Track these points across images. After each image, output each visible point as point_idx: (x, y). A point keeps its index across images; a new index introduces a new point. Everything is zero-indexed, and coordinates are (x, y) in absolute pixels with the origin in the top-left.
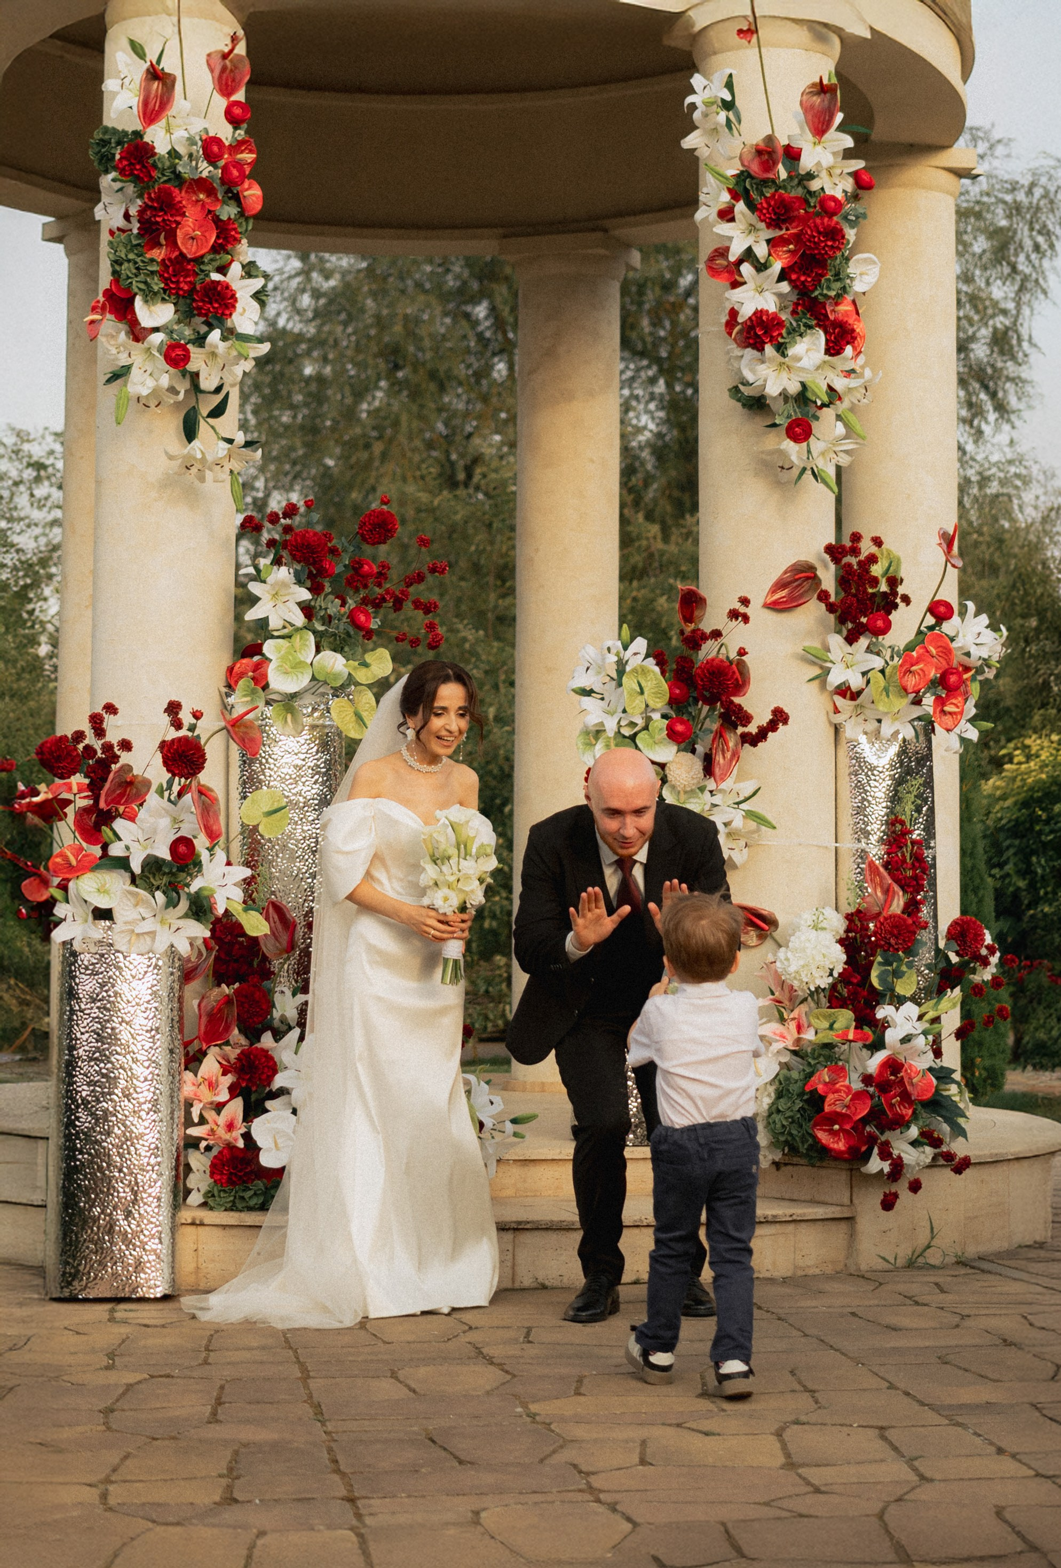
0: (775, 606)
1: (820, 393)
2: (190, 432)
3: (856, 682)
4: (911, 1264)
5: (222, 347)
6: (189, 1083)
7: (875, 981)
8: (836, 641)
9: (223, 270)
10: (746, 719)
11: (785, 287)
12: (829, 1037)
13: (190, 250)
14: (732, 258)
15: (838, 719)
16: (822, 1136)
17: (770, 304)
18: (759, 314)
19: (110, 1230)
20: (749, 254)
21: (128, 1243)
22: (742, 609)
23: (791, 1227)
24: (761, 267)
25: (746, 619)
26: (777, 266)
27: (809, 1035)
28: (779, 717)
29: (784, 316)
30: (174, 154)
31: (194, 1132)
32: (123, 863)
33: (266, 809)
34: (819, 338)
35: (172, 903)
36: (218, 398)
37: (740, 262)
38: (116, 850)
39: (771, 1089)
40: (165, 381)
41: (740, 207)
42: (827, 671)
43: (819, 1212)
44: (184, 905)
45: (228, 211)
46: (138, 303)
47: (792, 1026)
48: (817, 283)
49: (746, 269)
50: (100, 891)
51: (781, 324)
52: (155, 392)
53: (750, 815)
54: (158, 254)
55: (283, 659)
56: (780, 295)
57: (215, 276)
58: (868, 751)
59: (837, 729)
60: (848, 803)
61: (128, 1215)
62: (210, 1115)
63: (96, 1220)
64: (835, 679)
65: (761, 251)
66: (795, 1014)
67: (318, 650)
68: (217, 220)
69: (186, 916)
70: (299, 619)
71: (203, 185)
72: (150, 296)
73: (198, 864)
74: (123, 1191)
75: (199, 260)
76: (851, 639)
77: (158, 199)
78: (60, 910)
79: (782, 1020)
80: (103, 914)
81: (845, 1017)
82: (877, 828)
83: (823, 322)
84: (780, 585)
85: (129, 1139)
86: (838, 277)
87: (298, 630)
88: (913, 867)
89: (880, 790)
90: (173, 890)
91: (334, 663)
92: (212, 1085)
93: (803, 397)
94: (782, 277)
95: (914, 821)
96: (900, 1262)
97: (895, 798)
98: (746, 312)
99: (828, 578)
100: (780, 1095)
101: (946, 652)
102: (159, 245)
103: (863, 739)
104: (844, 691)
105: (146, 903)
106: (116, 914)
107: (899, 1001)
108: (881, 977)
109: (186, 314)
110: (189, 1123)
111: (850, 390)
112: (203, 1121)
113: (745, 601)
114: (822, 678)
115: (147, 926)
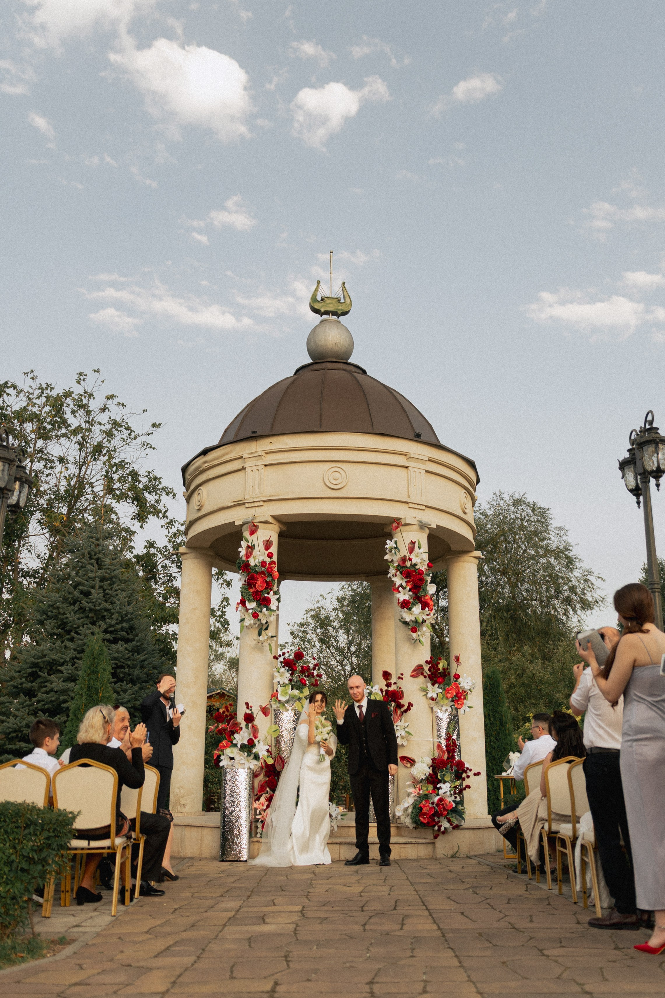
0: (413, 676)
1: (420, 620)
2: (260, 634)
3: (435, 696)
4: (453, 856)
5: (266, 613)
6: (256, 805)
7: (439, 777)
8: (429, 685)
9: (268, 594)
10: (403, 706)
11: (411, 593)
12: (426, 792)
13: (259, 589)
14: (397, 586)
15: (432, 706)
16: (422, 819)
17: (407, 597)
18: (404, 600)
19: (233, 842)
20: (401, 586)
21: (238, 846)
22: (401, 676)
23: (416, 845)
24: (404, 588)
25: (402, 679)
26: (408, 588)
27: (421, 792)
28: (410, 705)
29: (411, 601)
30: (256, 565)
31: (258, 817)
32: (236, 745)
33: (274, 730)
34: (420, 606)
35: (249, 755)
36: (266, 625)
37: (399, 587)
38: (235, 742)
39: (412, 807)
40: (252, 622)
41: (398, 573)
42: (427, 693)
43: (424, 841)
44: (252, 756)
45: (269, 579)
46: (247, 602)
47: (418, 789)
48: (418, 592)
49: (400, 589)
50: (232, 752)
51: (410, 602)
52: (250, 624)
53: (407, 732)
54: (252, 590)
55: (282, 692)
56: (410, 595)
57: (266, 595)
58: (440, 715)
59: (432, 709)
60: (436, 729)
61: (237, 838)
62: (262, 812)
63: (229, 839)
64: (429, 695)
65: (404, 584)
66: (418, 786)
67: (292, 689)
68: (266, 581)
69: (253, 759)
70: (287, 682)
71: (263, 573)
72: (250, 601)
73: (255, 745)
74: (236, 832)
75: (262, 591)
76: (433, 684)
77: (251, 577)
78: (222, 757)
79: (415, 788)
80: (232, 758)
81: (431, 787)
82: (444, 735)
83: (420, 601)
84: (414, 671)
85: (238, 818)
86: (423, 590)
87: (287, 684)
88: (453, 746)
89: (444, 725)
90: (250, 753)
91: (296, 692)
92: (263, 805)
93: (416, 622)
94: (410, 590)
95: (453, 733)
96: (449, 856)
97: (448, 727)
98: (401, 600)
99: (426, 668)
100: (414, 808)
101: (458, 688)
102: (252, 588)
103: (439, 711)
104: (432, 699)
105: (242, 756)
106: (235, 758)
107: (445, 782)
108: (441, 777)
109: (259, 605)
110: (256, 814)
111: (428, 619)
112: (260, 814)
113: (402, 674)
114: (426, 695)
115: (243, 762)
